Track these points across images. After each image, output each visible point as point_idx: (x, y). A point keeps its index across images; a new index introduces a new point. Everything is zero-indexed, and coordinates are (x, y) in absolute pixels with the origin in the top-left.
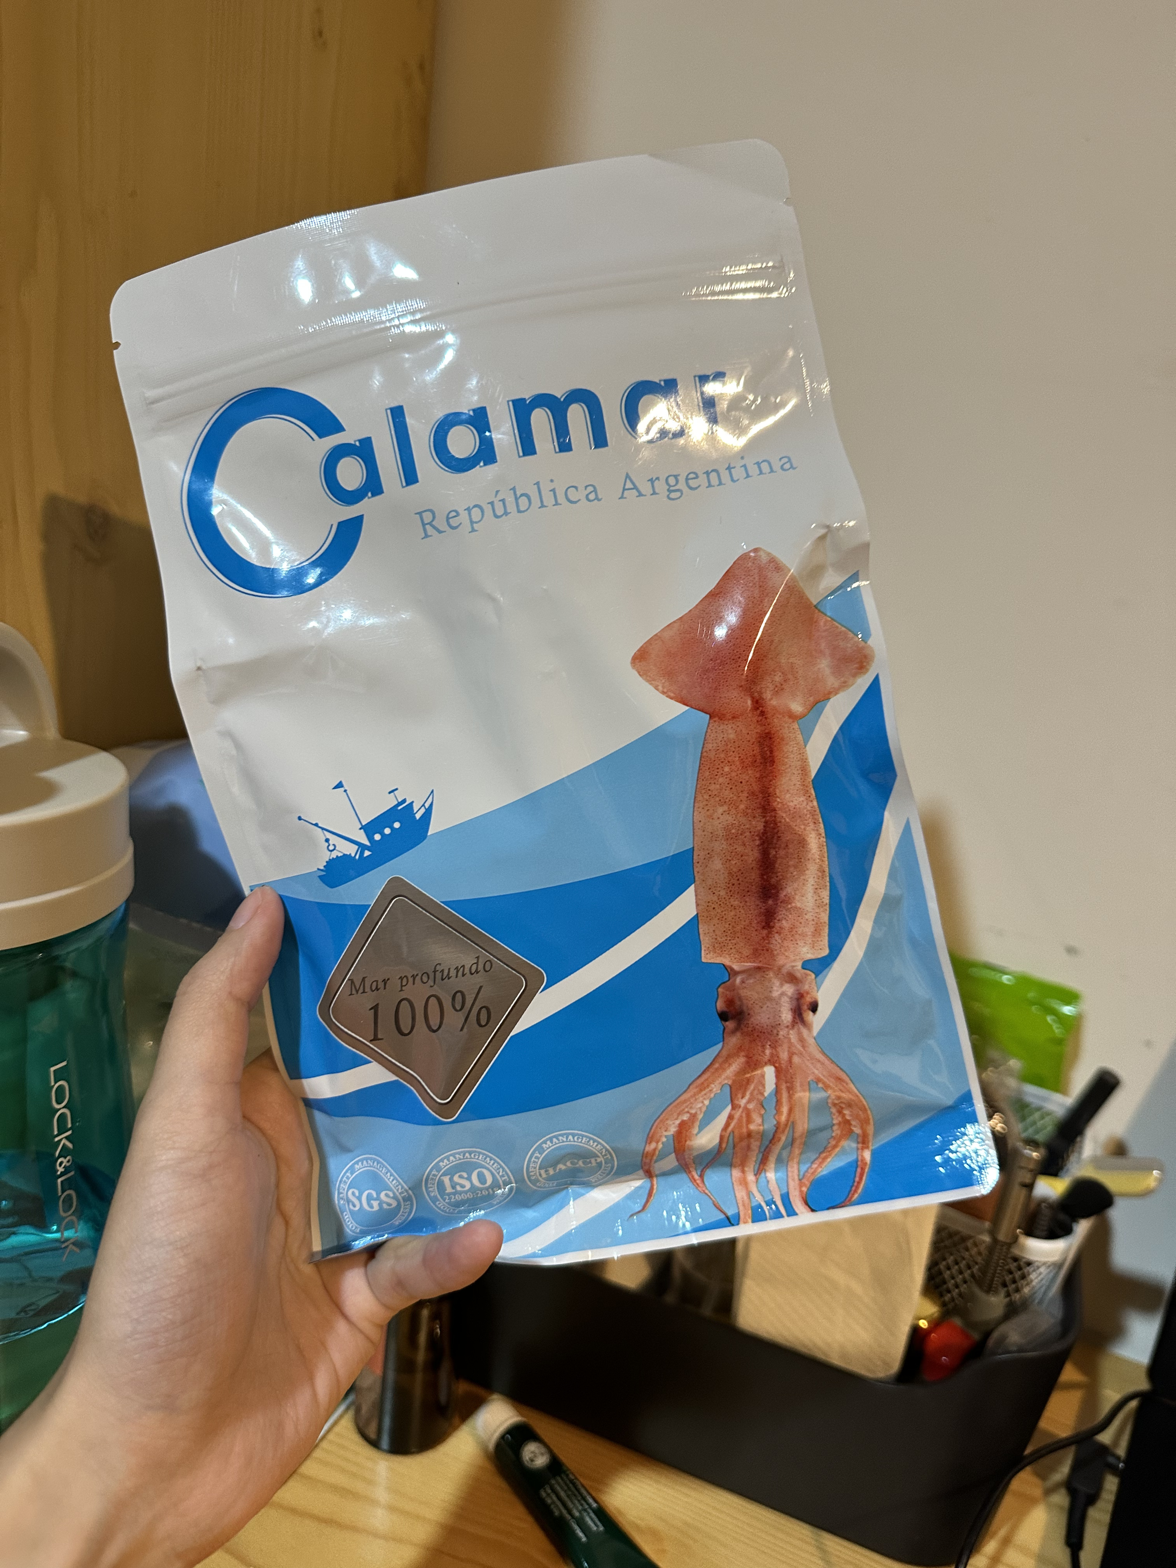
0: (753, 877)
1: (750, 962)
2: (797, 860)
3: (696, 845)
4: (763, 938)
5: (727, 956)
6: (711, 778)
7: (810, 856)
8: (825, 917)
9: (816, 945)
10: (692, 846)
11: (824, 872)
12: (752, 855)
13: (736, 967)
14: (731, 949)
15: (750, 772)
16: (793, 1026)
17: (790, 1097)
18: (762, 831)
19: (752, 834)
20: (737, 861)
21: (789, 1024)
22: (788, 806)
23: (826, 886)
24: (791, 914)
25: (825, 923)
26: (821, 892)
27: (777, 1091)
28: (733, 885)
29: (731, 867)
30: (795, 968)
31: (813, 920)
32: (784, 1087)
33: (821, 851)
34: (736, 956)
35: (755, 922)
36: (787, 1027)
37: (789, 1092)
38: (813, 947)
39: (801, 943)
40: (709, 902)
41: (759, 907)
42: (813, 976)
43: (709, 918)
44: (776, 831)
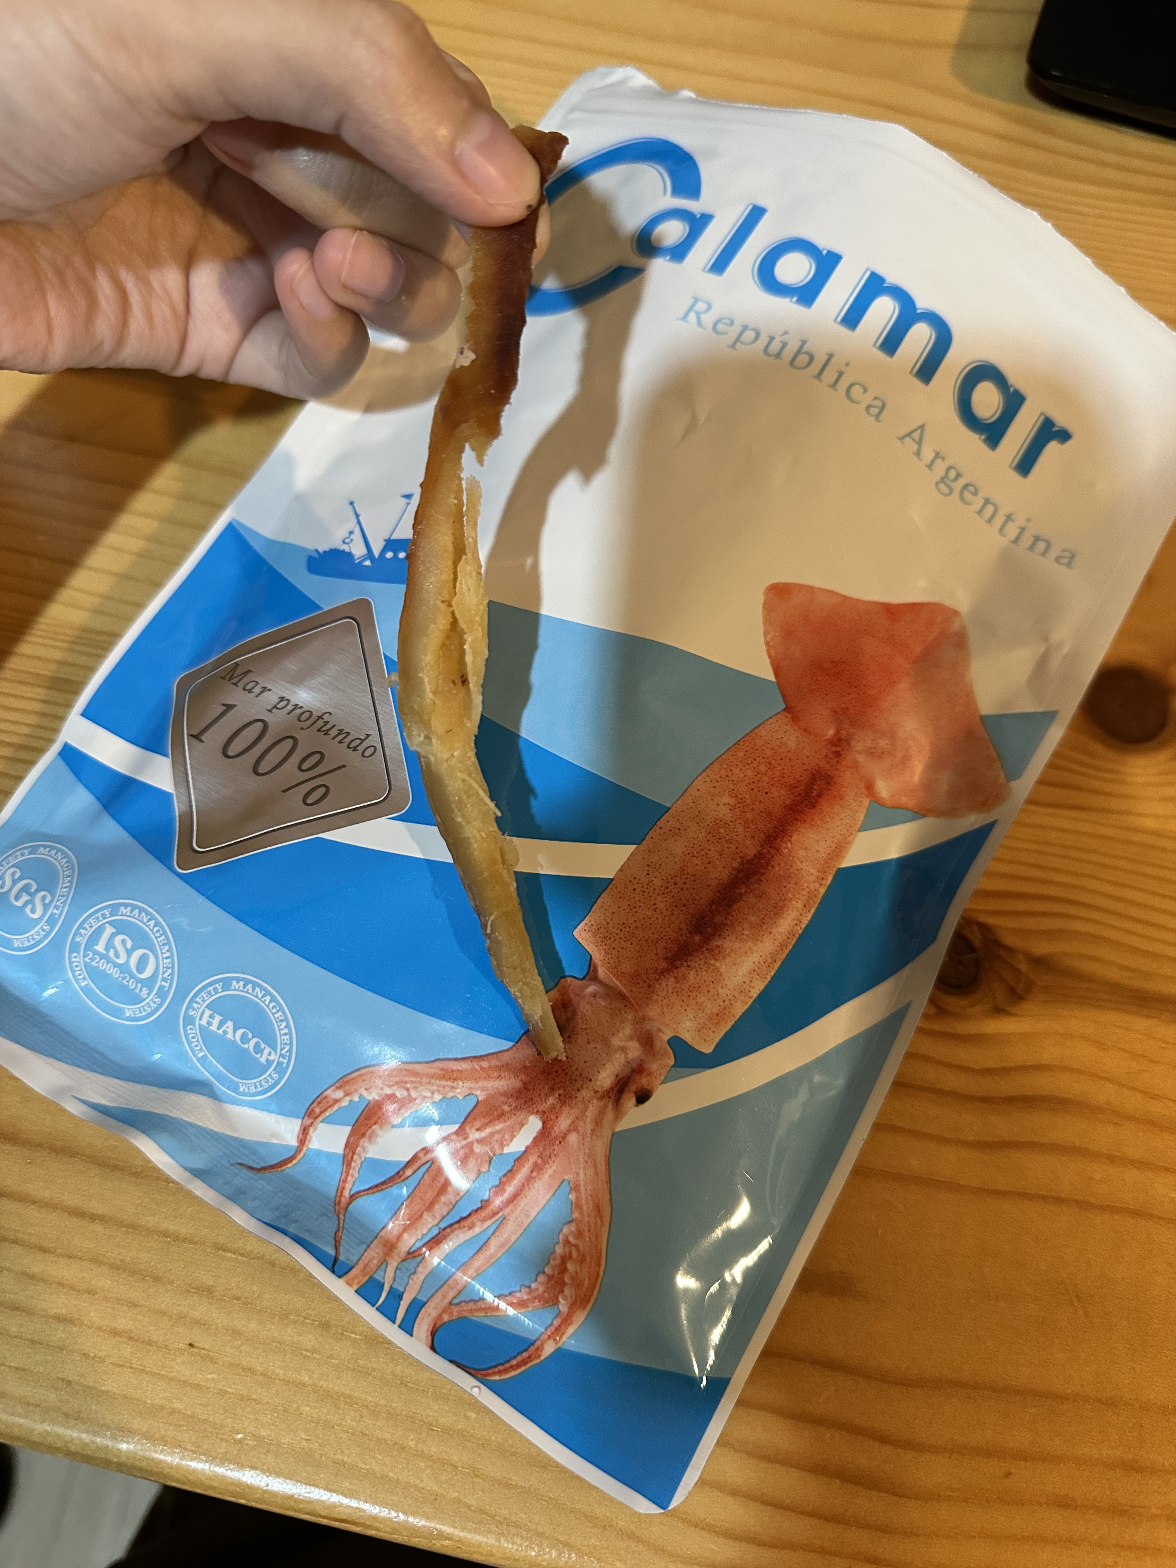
0: (701, 896)
1: (621, 981)
2: (758, 921)
3: (674, 807)
4: (657, 969)
5: (603, 952)
6: (741, 762)
7: (774, 931)
8: (739, 1009)
9: (704, 1030)
10: (669, 806)
11: (775, 961)
12: (720, 873)
13: (602, 973)
14: (614, 949)
15: (783, 792)
16: (603, 1097)
17: (529, 1179)
18: (749, 857)
19: (738, 851)
20: (700, 864)
21: (600, 1090)
22: (794, 861)
23: (765, 978)
24: (707, 971)
25: (734, 1016)
26: (757, 979)
27: (521, 1159)
28: (675, 884)
29: (689, 864)
30: (661, 1034)
31: (724, 1001)
32: (533, 1159)
33: (788, 938)
34: (612, 961)
35: (664, 944)
36: (596, 1092)
37: (532, 1172)
38: (699, 1031)
39: (690, 1013)
40: (635, 878)
41: (681, 932)
42: (672, 1062)
43: (620, 895)
44: (762, 871)
